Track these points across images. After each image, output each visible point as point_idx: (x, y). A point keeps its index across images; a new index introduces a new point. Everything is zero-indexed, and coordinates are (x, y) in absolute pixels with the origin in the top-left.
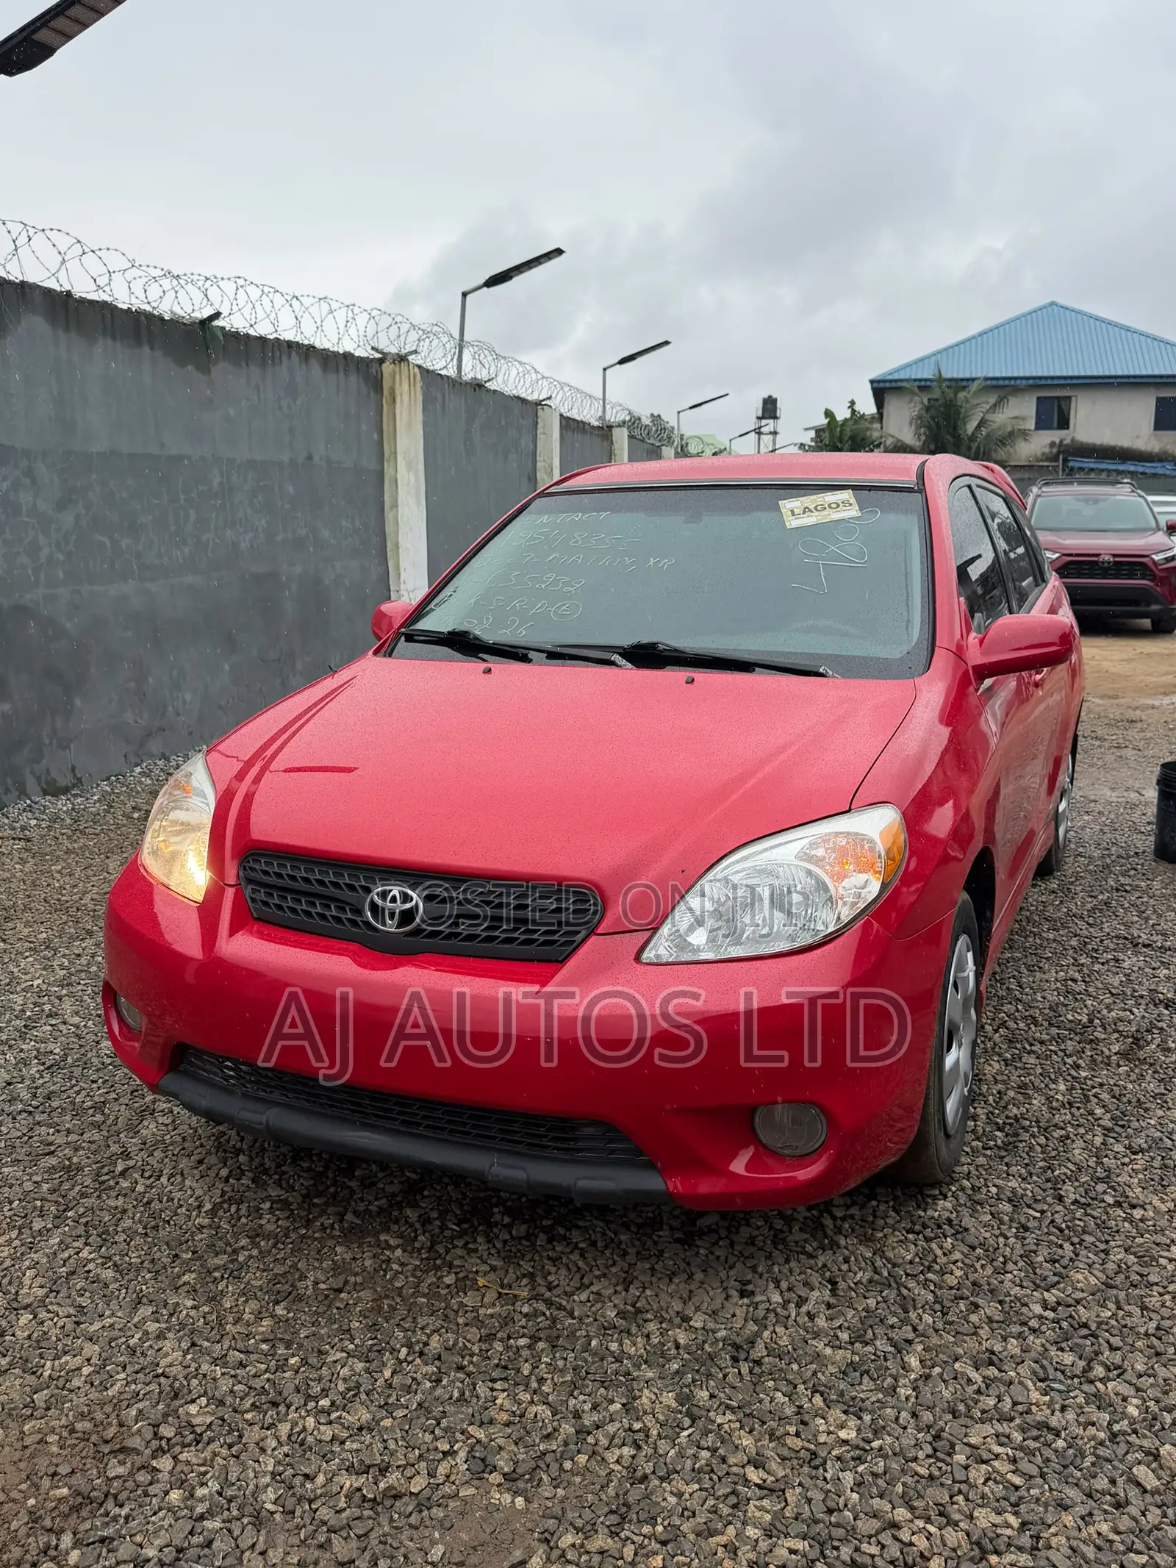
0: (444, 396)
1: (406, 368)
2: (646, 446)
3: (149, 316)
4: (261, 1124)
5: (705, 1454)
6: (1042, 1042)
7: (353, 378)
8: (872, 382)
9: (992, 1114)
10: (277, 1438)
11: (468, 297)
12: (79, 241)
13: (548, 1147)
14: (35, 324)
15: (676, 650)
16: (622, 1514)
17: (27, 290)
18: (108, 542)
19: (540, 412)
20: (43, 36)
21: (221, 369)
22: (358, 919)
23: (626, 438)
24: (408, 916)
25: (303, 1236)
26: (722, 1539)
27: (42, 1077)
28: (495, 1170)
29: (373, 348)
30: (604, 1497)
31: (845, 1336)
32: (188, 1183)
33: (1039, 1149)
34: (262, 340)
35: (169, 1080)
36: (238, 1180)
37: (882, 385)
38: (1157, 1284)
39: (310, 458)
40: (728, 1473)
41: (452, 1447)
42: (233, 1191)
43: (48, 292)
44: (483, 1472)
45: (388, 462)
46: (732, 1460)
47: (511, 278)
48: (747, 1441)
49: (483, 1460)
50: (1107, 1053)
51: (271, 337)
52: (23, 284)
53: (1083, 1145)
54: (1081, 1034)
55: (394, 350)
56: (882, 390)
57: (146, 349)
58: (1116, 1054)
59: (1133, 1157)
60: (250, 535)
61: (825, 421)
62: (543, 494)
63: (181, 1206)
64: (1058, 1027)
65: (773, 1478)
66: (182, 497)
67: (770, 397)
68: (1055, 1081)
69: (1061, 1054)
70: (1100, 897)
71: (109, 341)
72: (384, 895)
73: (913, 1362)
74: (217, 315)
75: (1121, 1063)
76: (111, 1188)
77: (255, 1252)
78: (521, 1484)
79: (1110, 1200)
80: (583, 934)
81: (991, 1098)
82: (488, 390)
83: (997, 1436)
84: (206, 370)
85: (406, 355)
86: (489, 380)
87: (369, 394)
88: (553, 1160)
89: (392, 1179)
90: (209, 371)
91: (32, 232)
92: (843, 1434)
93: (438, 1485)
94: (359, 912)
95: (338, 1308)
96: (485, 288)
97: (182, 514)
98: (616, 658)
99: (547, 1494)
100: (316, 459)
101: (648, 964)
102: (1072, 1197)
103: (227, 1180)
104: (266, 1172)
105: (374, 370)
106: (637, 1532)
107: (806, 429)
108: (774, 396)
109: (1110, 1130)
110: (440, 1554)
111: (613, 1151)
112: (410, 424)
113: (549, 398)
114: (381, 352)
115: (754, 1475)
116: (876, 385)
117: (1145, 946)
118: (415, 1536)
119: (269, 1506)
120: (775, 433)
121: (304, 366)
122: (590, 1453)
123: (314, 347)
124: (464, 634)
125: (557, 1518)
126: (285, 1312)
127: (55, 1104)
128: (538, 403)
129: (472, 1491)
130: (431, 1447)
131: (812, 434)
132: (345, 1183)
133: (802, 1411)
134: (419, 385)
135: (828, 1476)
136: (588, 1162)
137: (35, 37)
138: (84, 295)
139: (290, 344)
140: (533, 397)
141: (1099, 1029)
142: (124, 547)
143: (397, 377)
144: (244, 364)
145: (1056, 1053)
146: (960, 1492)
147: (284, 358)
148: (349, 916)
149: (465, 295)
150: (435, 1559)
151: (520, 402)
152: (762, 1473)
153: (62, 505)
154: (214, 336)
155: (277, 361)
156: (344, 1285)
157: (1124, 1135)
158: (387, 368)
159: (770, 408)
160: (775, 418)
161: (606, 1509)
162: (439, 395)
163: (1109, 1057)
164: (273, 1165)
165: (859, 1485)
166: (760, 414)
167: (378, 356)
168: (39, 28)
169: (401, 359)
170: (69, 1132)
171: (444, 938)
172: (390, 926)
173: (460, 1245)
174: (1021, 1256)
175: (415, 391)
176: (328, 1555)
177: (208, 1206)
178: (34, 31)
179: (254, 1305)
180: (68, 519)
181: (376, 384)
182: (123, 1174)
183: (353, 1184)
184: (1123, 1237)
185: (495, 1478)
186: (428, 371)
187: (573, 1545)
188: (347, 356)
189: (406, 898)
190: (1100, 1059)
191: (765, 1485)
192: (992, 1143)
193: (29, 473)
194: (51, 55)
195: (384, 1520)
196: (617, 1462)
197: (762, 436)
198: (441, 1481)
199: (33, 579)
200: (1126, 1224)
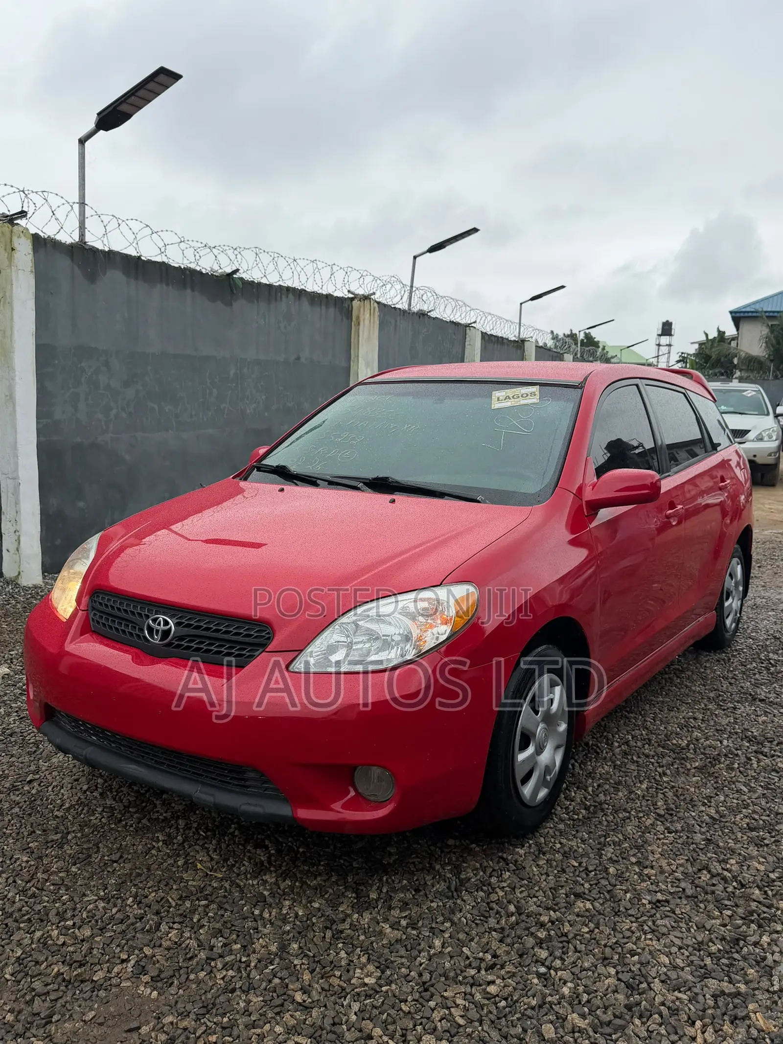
0: (396, 321)
1: (368, 304)
2: (551, 353)
3: (193, 272)
4: (82, 755)
5: (277, 981)
6: (647, 756)
7: (332, 310)
8: (731, 312)
9: (585, 798)
10: (32, 939)
11: (417, 259)
12: (147, 226)
13: (230, 783)
14: (115, 277)
15: (397, 482)
16: (207, 1009)
17: (111, 256)
18: (156, 406)
19: (468, 331)
20: (124, 108)
21: (240, 304)
22: (141, 634)
23: (534, 347)
24: (166, 633)
25: (112, 829)
26: (259, 1031)
27: (14, 723)
28: (198, 794)
29: (349, 291)
30: (203, 998)
31: (404, 923)
32: (62, 791)
33: (605, 823)
34: (270, 286)
35: (46, 726)
36: (92, 793)
37: (738, 315)
38: (633, 916)
39: (298, 358)
40: (285, 994)
41: (129, 957)
42: (86, 798)
43: (127, 257)
44: (141, 974)
45: (354, 361)
46: (291, 986)
47: (444, 247)
48: (307, 977)
49: (144, 967)
50: (689, 766)
51: (277, 284)
52: (111, 252)
53: (637, 824)
54: (678, 753)
55: (360, 292)
56: (738, 318)
57: (189, 291)
58: (695, 768)
59: (667, 835)
60: (254, 405)
61: (704, 338)
62: (361, 384)
63: (51, 804)
64: (663, 748)
65: (310, 1000)
66: (209, 381)
67: (667, 321)
68: (641, 782)
69: (656, 764)
70: (748, 666)
71: (164, 286)
72: (154, 620)
73: (437, 943)
74: (237, 270)
75: (696, 775)
76: (18, 790)
77: (79, 835)
78: (159, 984)
79: (634, 860)
80: (260, 651)
81: (590, 789)
82: (430, 317)
83: (465, 994)
84: (230, 305)
85: (368, 295)
86: (430, 311)
87: (342, 320)
88: (231, 791)
89: (181, 801)
90: (231, 305)
91: (120, 222)
92: (367, 980)
93: (111, 978)
94: (142, 630)
95: (108, 872)
96: (428, 254)
97: (208, 391)
98: (361, 485)
99: (173, 992)
100: (303, 360)
101: (293, 672)
102: (609, 855)
103: (85, 792)
104: (111, 790)
105: (346, 305)
106: (211, 1020)
107: (692, 343)
108: (670, 321)
109: (662, 816)
110: (91, 1017)
111: (266, 789)
112: (369, 338)
113: (475, 322)
114: (352, 293)
115: (299, 997)
116: (733, 315)
117: (761, 700)
118: (83, 1005)
119: (8, 976)
120: (670, 345)
121: (297, 303)
122: (208, 971)
123: (305, 291)
124: (284, 467)
125: (169, 1006)
126: (76, 870)
127: (13, 739)
128: (468, 326)
129: (129, 984)
130: (116, 955)
131: (697, 346)
132: (153, 801)
133: (351, 964)
134: (377, 314)
135: (345, 1003)
136: (252, 795)
137: (118, 108)
138: (150, 258)
139: (288, 289)
140: (463, 322)
141: (691, 751)
142: (167, 410)
143: (362, 309)
144: (256, 301)
145: (653, 764)
146: (421, 1024)
147: (284, 297)
148: (137, 632)
149: (415, 258)
150: (87, 1019)
151: (454, 325)
152: (305, 997)
153: (126, 384)
154: (235, 283)
155: (278, 298)
156: (119, 859)
157: (669, 820)
158: (356, 303)
159: (667, 329)
160: (670, 335)
161: (201, 1005)
162: (393, 321)
163: (689, 770)
164: (117, 787)
165: (361, 1011)
166: (660, 332)
167: (351, 296)
168: (121, 103)
169: (366, 298)
170: (12, 756)
171: (184, 649)
172: (156, 639)
173: (201, 844)
174: (550, 889)
175: (374, 317)
176: (30, 1009)
177: (67, 805)
178: (117, 106)
179: (61, 864)
180: (130, 393)
181: (348, 313)
182: (30, 782)
183: (158, 802)
184: (629, 884)
185: (146, 978)
186: (385, 305)
187: (172, 1023)
188: (328, 297)
189: (166, 623)
190: (683, 770)
191: (304, 1004)
192: (576, 817)
193: (107, 364)
194: (129, 118)
195: (70, 993)
196: (223, 978)
197: (661, 347)
198: (113, 976)
199: (104, 427)
200: (636, 876)
